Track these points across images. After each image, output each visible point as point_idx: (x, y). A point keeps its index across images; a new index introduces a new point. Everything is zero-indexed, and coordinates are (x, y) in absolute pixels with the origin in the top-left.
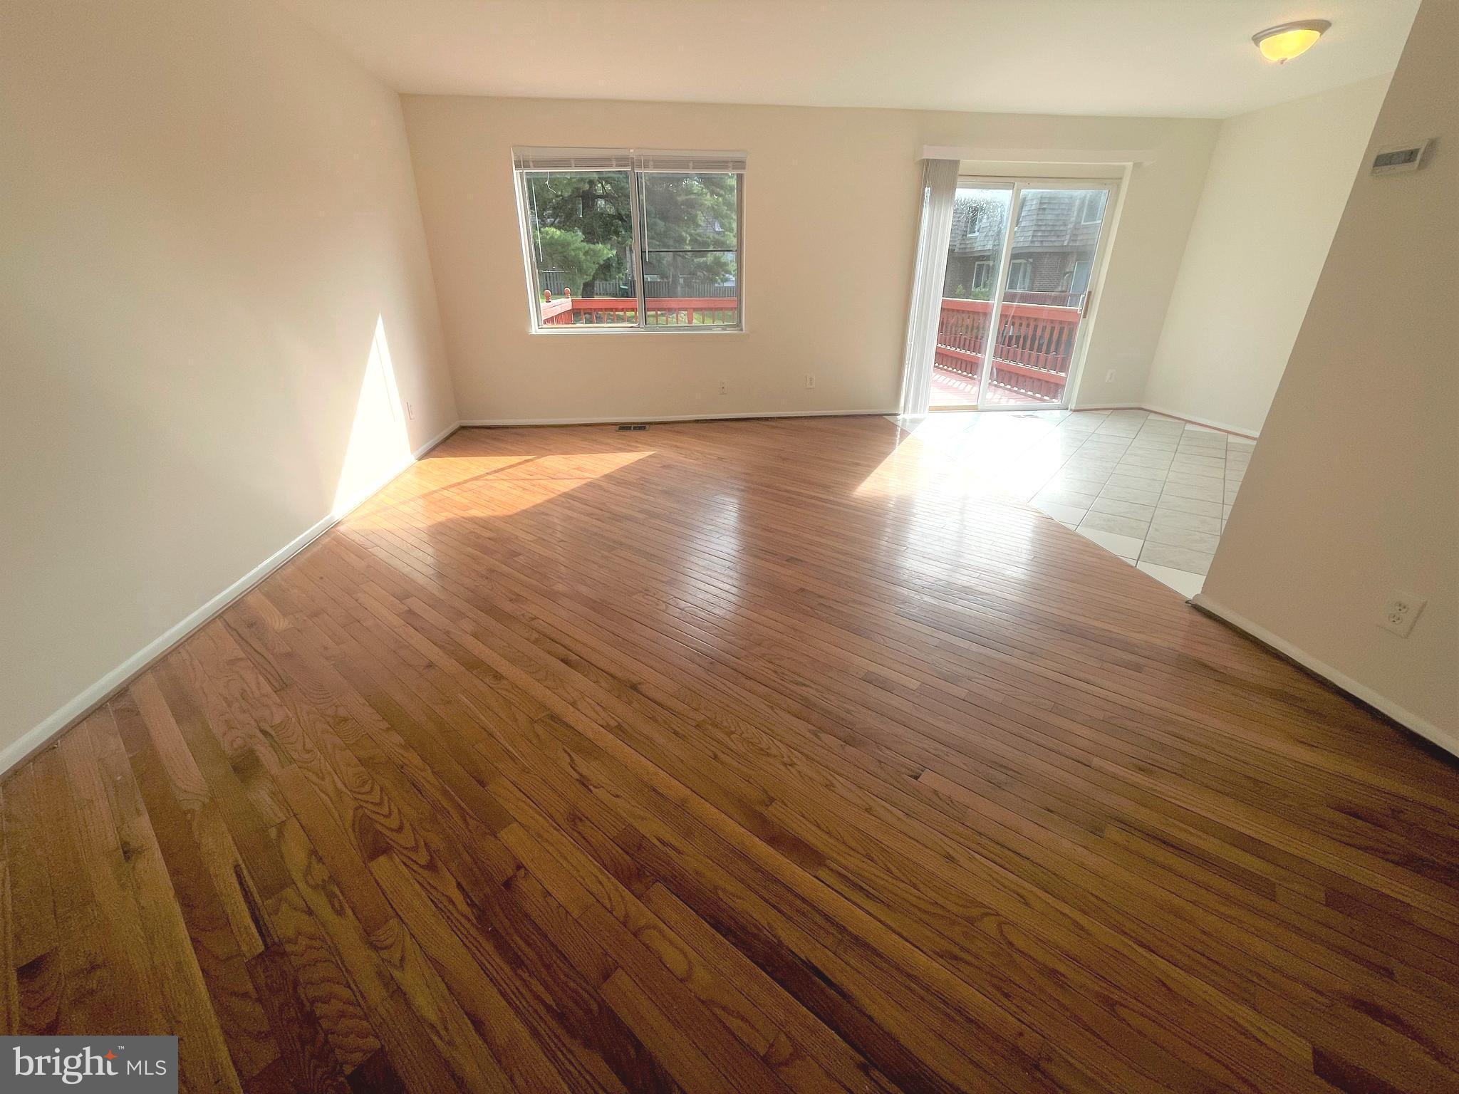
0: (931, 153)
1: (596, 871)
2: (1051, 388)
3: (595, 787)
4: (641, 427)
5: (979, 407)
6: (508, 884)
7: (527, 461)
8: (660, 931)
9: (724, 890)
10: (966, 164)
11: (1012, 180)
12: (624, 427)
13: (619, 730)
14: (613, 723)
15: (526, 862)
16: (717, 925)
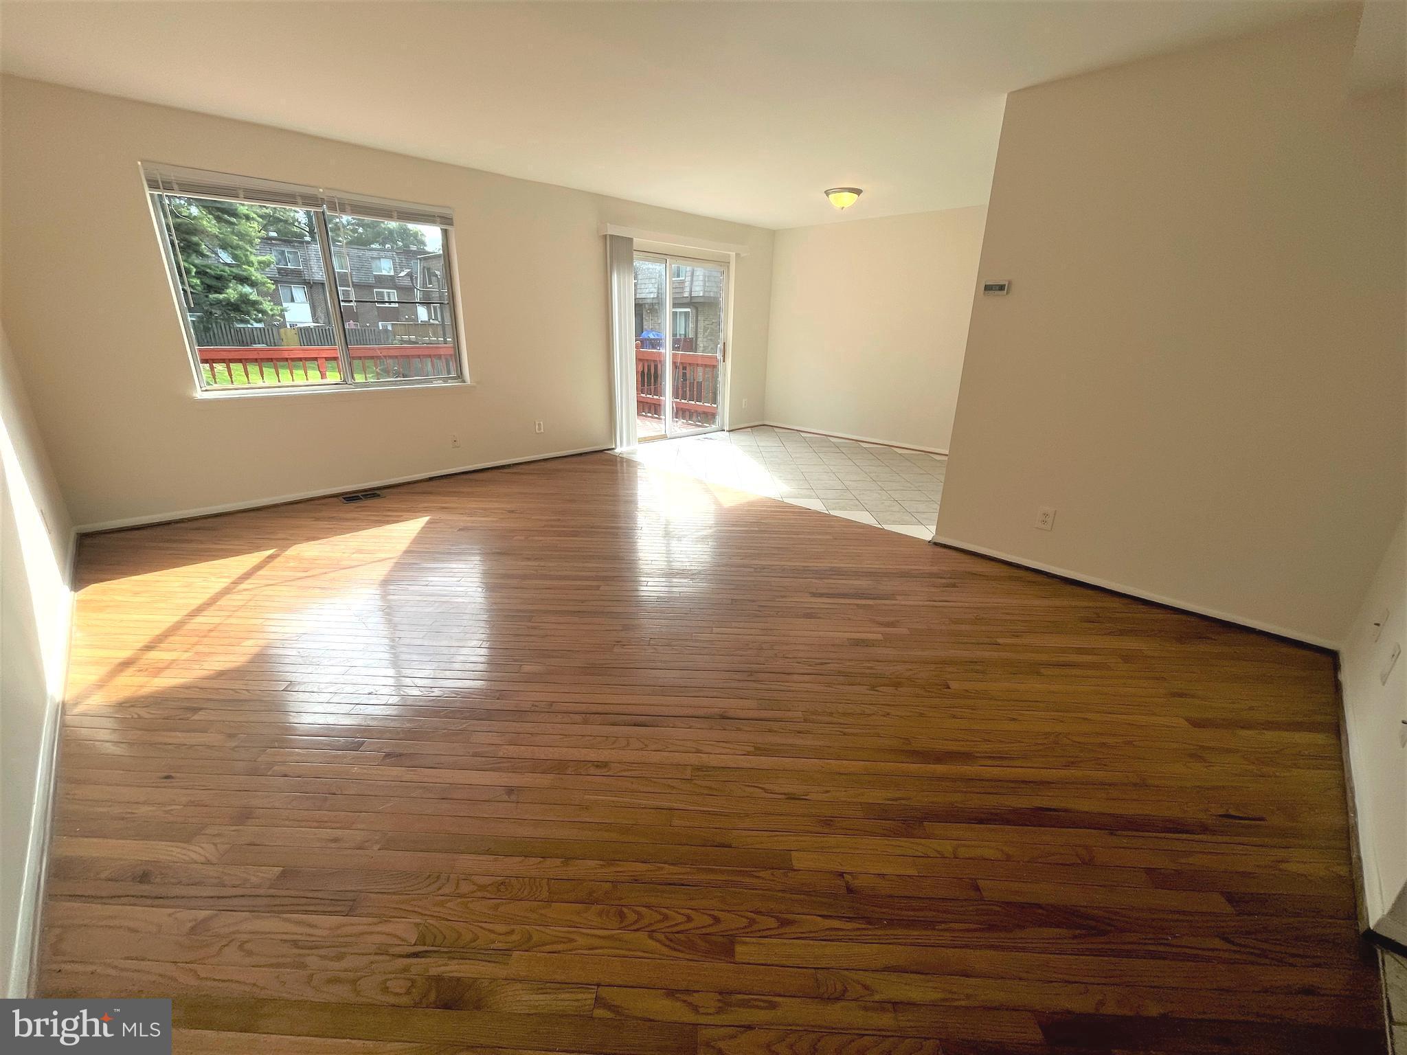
0: (613, 230)
1: (887, 842)
2: (708, 416)
3: (806, 795)
4: (371, 494)
5: (668, 436)
6: (850, 890)
7: (272, 557)
8: (964, 846)
9: (956, 802)
10: (638, 242)
11: (665, 257)
12: (351, 498)
13: (760, 751)
14: (752, 749)
15: (840, 869)
16: (981, 822)
